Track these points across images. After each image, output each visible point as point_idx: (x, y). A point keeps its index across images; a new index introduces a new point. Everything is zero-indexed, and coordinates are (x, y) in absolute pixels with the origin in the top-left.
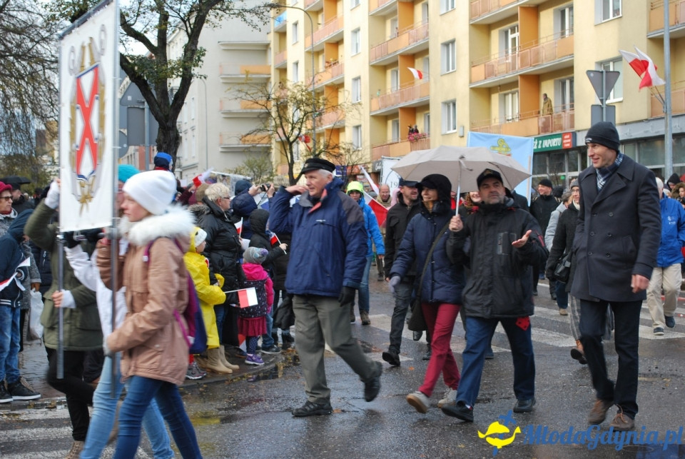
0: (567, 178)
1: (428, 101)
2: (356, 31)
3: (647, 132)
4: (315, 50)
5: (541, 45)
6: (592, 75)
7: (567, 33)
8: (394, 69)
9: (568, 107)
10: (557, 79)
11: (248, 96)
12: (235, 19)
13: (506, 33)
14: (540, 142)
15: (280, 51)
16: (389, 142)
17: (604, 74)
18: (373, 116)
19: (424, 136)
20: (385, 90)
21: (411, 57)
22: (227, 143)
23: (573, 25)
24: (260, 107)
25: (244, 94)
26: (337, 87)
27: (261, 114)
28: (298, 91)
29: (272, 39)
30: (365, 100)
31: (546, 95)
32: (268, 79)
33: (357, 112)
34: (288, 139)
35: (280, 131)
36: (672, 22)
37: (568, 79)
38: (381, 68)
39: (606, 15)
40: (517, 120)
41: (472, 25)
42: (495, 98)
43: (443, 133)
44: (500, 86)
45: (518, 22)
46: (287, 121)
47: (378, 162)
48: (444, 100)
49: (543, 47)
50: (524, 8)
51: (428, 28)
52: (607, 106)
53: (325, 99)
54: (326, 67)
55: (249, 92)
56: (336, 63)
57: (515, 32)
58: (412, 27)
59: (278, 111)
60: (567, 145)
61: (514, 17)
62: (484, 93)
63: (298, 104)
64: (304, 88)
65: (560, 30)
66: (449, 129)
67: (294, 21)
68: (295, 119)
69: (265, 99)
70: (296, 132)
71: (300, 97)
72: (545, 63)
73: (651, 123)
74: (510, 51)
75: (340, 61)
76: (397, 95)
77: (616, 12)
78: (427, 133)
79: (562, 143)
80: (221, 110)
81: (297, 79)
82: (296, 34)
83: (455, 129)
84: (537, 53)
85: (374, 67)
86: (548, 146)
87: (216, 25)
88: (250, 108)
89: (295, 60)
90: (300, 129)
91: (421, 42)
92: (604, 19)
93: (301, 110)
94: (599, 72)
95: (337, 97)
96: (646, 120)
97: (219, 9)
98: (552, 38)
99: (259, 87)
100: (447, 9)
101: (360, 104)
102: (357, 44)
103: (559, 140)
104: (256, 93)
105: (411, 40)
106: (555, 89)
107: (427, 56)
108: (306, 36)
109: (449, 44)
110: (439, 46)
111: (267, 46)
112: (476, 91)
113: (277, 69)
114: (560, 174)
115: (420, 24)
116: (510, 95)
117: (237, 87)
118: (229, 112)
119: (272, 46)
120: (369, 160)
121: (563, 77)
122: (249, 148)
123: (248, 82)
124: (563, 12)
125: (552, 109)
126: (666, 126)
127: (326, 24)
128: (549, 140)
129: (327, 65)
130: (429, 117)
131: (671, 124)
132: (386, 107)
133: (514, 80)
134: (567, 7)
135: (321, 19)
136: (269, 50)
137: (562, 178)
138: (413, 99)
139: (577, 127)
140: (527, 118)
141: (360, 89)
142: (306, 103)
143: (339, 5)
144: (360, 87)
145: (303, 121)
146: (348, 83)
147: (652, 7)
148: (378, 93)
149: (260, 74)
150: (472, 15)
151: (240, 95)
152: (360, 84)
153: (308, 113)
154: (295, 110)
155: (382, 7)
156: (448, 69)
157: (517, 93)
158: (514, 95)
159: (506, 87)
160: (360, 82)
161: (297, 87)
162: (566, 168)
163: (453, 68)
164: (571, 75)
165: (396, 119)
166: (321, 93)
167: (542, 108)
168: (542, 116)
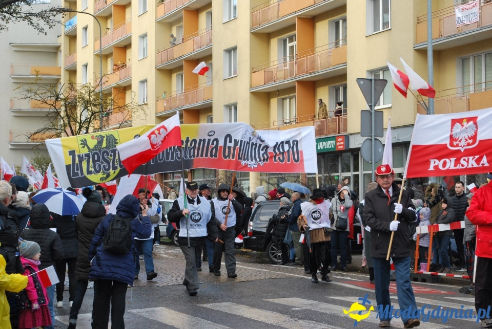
0: (341, 178)
1: (211, 103)
2: (144, 36)
4: (103, 53)
5: (317, 54)
6: (362, 82)
7: (341, 42)
8: (180, 73)
10: (330, 85)
11: (37, 96)
12: (22, 22)
13: (285, 41)
15: (70, 54)
17: (373, 81)
18: (157, 117)
20: (170, 93)
21: (195, 61)
22: (16, 141)
23: (346, 36)
24: (49, 106)
25: (33, 94)
26: (125, 89)
27: (49, 113)
28: (86, 92)
29: (62, 42)
30: (151, 101)
31: (321, 100)
33: (143, 112)
36: (436, 35)
37: (342, 85)
38: (167, 71)
39: (376, 27)
40: (294, 123)
41: (252, 33)
42: (274, 102)
44: (278, 91)
45: (296, 32)
46: (75, 121)
48: (227, 103)
49: (318, 56)
50: (302, 19)
51: (212, 36)
52: (375, 111)
53: (112, 100)
54: (114, 70)
55: (38, 92)
56: (124, 66)
57: (293, 42)
58: (197, 34)
59: (66, 111)
60: (342, 147)
61: (292, 27)
62: (264, 97)
63: (87, 104)
64: (92, 89)
65: (334, 40)
67: (84, 25)
68: (83, 119)
69: (53, 99)
71: (88, 97)
72: (320, 71)
74: (288, 59)
75: (128, 65)
76: (182, 98)
77: (386, 24)
79: (336, 146)
80: (11, 109)
81: (85, 80)
82: (86, 37)
84: (313, 61)
85: (160, 70)
86: (322, 148)
87: (3, 27)
88: (39, 107)
89: (85, 63)
91: (205, 48)
92: (374, 32)
93: (88, 110)
94: (368, 79)
95: (124, 99)
97: (7, 12)
98: (327, 47)
99: (48, 88)
100: (230, 17)
101: (146, 104)
102: (144, 49)
103: (333, 142)
104: (45, 93)
105: (196, 46)
106: (330, 94)
107: (211, 61)
108: (95, 40)
109: (231, 51)
110: (222, 52)
111: (58, 48)
112: (256, 95)
113: (67, 70)
114: (333, 174)
115: (204, 31)
116: (288, 100)
117: (27, 87)
118: (20, 111)
119: (62, 48)
121: (337, 84)
122: (38, 145)
123: (38, 82)
124: (337, 24)
125: (326, 113)
127: (114, 29)
128: (324, 142)
129: (115, 67)
130: (211, 118)
132: (171, 109)
133: (292, 86)
134: (341, 19)
135: (110, 24)
136: (59, 52)
137: (336, 178)
138: (197, 102)
139: (350, 131)
140: (304, 122)
141: (147, 92)
142: (93, 104)
143: (128, 10)
144: (147, 90)
145: (88, 121)
146: (135, 86)
147: (418, 21)
148: (164, 96)
149: (50, 75)
150: (253, 24)
151: (29, 95)
152: (147, 87)
153: (95, 113)
154: (82, 109)
155: (168, 14)
156: (230, 74)
157: (294, 98)
158: (291, 100)
159: (284, 92)
160: (147, 85)
161: (86, 88)
162: (340, 169)
163: (235, 73)
164: (344, 82)
165: (181, 120)
166: (110, 94)
167: (317, 113)
168: (317, 120)
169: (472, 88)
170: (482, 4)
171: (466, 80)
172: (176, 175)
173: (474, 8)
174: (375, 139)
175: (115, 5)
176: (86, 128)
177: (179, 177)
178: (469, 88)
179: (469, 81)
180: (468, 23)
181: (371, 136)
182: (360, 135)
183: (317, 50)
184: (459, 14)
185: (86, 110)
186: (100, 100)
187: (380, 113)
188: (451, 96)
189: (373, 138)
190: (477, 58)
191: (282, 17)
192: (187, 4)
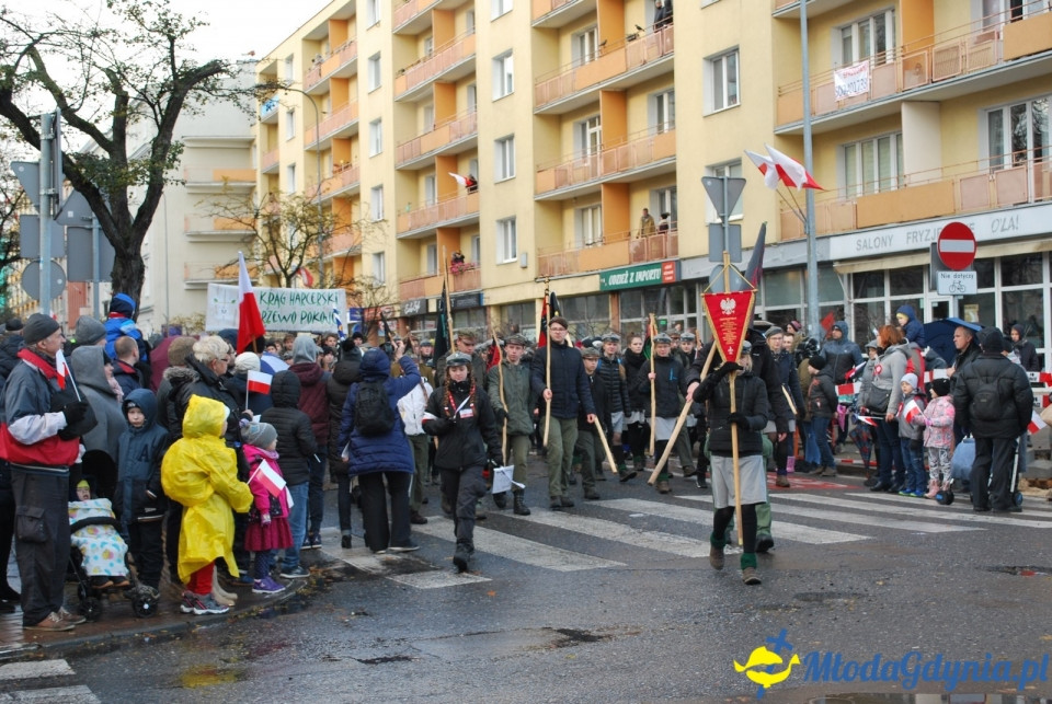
1: (478, 218)
2: (377, 123)
3: (775, 260)
4: (319, 148)
5: (631, 144)
6: (708, 183)
7: (666, 126)
8: (431, 174)
10: (653, 189)
11: (227, 212)
13: (584, 126)
14: (632, 274)
15: (269, 150)
16: (423, 276)
17: (726, 181)
18: (400, 239)
19: (472, 267)
20: (417, 205)
21: (454, 158)
22: (195, 277)
23: (674, 115)
24: (244, 227)
25: (222, 209)
26: (350, 199)
27: (246, 236)
28: (298, 205)
29: (257, 132)
30: (391, 215)
32: (252, 189)
33: (381, 232)
34: (285, 271)
35: (273, 259)
37: (668, 188)
38: (413, 173)
39: (718, 103)
40: (599, 245)
41: (536, 115)
42: (570, 215)
43: (499, 262)
44: (575, 198)
45: (600, 112)
46: (284, 246)
47: (409, 303)
48: (500, 217)
49: (634, 146)
50: (609, 93)
51: (476, 120)
52: (730, 223)
53: (334, 216)
54: (334, 172)
55: (229, 207)
56: (348, 166)
57: (596, 126)
58: (454, 118)
59: (270, 233)
60: (670, 278)
61: (594, 105)
62: (554, 207)
63: (299, 222)
64: (306, 201)
65: (656, 124)
66: (506, 258)
67: (289, 108)
68: (295, 244)
69: (252, 216)
70: (295, 262)
71: (301, 212)
72: (637, 167)
73: (782, 248)
74: (589, 151)
75: (354, 164)
76: (435, 210)
77: (732, 98)
78: (475, 261)
79: (662, 276)
80: (186, 232)
81: (294, 186)
82: (292, 126)
83: (515, 256)
84: (626, 154)
85: (402, 172)
86: (642, 280)
87: (197, 110)
88: (230, 229)
89: (291, 163)
90: (301, 257)
91: (466, 138)
92: (715, 110)
93: (302, 231)
94: (718, 178)
95: (350, 212)
96: (775, 244)
98: (646, 133)
99: (243, 200)
100: (503, 93)
101: (383, 221)
102: (377, 140)
103: (657, 271)
104: (239, 208)
105: (453, 136)
106: (651, 202)
107: (475, 158)
108: (306, 129)
109: (505, 141)
110: (492, 143)
111: (250, 143)
112: (544, 204)
113: (265, 174)
114: (660, 318)
115: (465, 113)
116: (590, 211)
117: (213, 200)
118: (198, 235)
119: (258, 142)
120: (396, 301)
121: (662, 187)
123: (227, 192)
124: (660, 99)
126: (809, 251)
127: (334, 112)
128: (644, 272)
129: (336, 169)
130: (478, 240)
132: (419, 227)
133: (596, 190)
134: (666, 91)
135: (326, 105)
136: (253, 148)
137: (663, 323)
138: (456, 216)
139: (683, 253)
140: (614, 242)
141: (383, 203)
142: (310, 222)
143: (352, 86)
144: (383, 200)
145: (305, 246)
146: (366, 194)
147: (780, 93)
148: (407, 208)
149: (241, 181)
150: (538, 100)
151: (216, 210)
152: (383, 196)
153: (312, 235)
154: (293, 231)
155: (412, 89)
156: (505, 176)
157: (599, 209)
158: (595, 211)
159: (584, 200)
160: (382, 192)
161: (298, 200)
162: (668, 311)
163: (512, 174)
164: (672, 184)
165: (433, 243)
166: (330, 207)
167: (635, 228)
168: (634, 239)
169: (859, 189)
170: (873, 67)
171: (850, 177)
172: (428, 323)
173: (863, 73)
175: (334, 79)
177: (432, 326)
178: (856, 189)
179: (855, 179)
180: (853, 94)
182: (707, 259)
183: (633, 138)
184: (839, 81)
185: (299, 231)
186: (319, 217)
187: (736, 227)
190: (866, 144)
191: (581, 90)
192: (438, 75)
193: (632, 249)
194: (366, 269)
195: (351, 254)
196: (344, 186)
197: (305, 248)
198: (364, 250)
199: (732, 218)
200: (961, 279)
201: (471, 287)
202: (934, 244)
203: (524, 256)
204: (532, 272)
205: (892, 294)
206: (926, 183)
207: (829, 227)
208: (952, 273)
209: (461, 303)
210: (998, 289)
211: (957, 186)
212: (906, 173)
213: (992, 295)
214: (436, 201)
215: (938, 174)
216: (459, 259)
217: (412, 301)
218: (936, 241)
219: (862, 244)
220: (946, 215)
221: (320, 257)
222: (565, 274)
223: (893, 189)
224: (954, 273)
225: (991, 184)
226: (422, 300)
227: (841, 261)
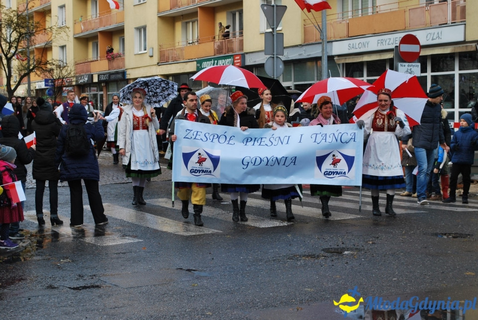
1: (123, 26)
3: (301, 54)
6: (265, 8)
9: (237, 34)
10: (229, 11)
14: (216, 61)
16: (89, 60)
17: (275, 7)
18: (75, 38)
19: (119, 56)
20: (86, 17)
26: (45, 13)
28: (15, 16)
30: (70, 24)
31: (221, 24)
33: (65, 34)
34: (5, 56)
37: (238, 11)
40: (196, 44)
42: (179, 26)
43: (136, 53)
44: (182, 16)
46: (5, 41)
47: (81, 76)
48: (137, 26)
52: (277, 33)
60: (238, 64)
62: (169, 20)
63: (15, 26)
64: (20, 13)
66: (140, 50)
68: (12, 39)
70: (12, 51)
71: (16, 20)
73: (304, 48)
76: (97, 21)
78: (121, 52)
79: (233, 63)
83: (145, 50)
90: (16, 48)
93: (17, 31)
94: (271, 5)
95: (45, 21)
96: (301, 46)
103: (231, 60)
106: (228, 19)
112: (163, 19)
116: (191, 23)
120: (74, 75)
121: (234, 10)
126: (323, 49)
128: (223, 60)
130: (123, 40)
131: (326, 48)
132: (87, 31)
133: (194, 11)
138: (110, 25)
139: (246, 49)
140: (205, 42)
141: (65, 16)
142: (21, 26)
144: (65, 14)
145: (18, 41)
146: (55, 10)
148: (80, 19)
152: (65, 12)
153: (23, 34)
154: (11, 31)
156: (140, 1)
157: (196, 22)
158: (194, 24)
159: (188, 17)
160: (65, 9)
161: (14, 12)
164: (240, 9)
165: (96, 41)
166: (32, 17)
167: (218, 34)
168: (217, 41)
169: (350, 14)
171: (345, 7)
172: (92, 88)
174: (277, 57)
176: (15, 47)
177: (95, 90)
178: (348, 14)
179: (348, 8)
181: (274, 55)
182: (263, 53)
185: (15, 31)
186: (27, 23)
187: (281, 35)
188: (333, 21)
189: (275, 56)
193: (215, 46)
194: (55, 55)
195: (47, 46)
196: (41, 5)
197: (18, 42)
198: (54, 44)
199: (278, 29)
200: (411, 67)
201: (119, 67)
202: (396, 47)
203: (152, 49)
204: (156, 59)
205: (368, 76)
206: (389, 11)
207: (332, 35)
208: (406, 64)
209: (113, 77)
210: (429, 74)
211: (407, 14)
212: (377, 5)
213: (426, 76)
214: (98, 15)
215: (396, 6)
216: (111, 50)
217: (84, 76)
218: (398, 45)
219: (351, 46)
220: (400, 30)
221: (28, 48)
222: (176, 61)
223: (369, 14)
224: (407, 64)
225: (427, 12)
226: (89, 75)
227: (339, 56)
